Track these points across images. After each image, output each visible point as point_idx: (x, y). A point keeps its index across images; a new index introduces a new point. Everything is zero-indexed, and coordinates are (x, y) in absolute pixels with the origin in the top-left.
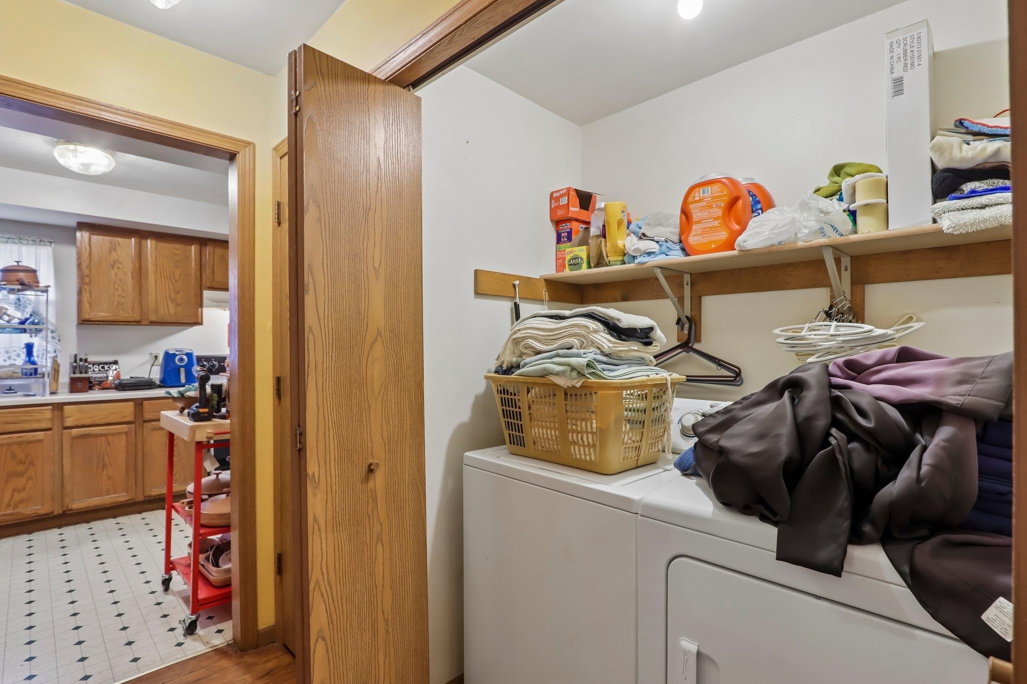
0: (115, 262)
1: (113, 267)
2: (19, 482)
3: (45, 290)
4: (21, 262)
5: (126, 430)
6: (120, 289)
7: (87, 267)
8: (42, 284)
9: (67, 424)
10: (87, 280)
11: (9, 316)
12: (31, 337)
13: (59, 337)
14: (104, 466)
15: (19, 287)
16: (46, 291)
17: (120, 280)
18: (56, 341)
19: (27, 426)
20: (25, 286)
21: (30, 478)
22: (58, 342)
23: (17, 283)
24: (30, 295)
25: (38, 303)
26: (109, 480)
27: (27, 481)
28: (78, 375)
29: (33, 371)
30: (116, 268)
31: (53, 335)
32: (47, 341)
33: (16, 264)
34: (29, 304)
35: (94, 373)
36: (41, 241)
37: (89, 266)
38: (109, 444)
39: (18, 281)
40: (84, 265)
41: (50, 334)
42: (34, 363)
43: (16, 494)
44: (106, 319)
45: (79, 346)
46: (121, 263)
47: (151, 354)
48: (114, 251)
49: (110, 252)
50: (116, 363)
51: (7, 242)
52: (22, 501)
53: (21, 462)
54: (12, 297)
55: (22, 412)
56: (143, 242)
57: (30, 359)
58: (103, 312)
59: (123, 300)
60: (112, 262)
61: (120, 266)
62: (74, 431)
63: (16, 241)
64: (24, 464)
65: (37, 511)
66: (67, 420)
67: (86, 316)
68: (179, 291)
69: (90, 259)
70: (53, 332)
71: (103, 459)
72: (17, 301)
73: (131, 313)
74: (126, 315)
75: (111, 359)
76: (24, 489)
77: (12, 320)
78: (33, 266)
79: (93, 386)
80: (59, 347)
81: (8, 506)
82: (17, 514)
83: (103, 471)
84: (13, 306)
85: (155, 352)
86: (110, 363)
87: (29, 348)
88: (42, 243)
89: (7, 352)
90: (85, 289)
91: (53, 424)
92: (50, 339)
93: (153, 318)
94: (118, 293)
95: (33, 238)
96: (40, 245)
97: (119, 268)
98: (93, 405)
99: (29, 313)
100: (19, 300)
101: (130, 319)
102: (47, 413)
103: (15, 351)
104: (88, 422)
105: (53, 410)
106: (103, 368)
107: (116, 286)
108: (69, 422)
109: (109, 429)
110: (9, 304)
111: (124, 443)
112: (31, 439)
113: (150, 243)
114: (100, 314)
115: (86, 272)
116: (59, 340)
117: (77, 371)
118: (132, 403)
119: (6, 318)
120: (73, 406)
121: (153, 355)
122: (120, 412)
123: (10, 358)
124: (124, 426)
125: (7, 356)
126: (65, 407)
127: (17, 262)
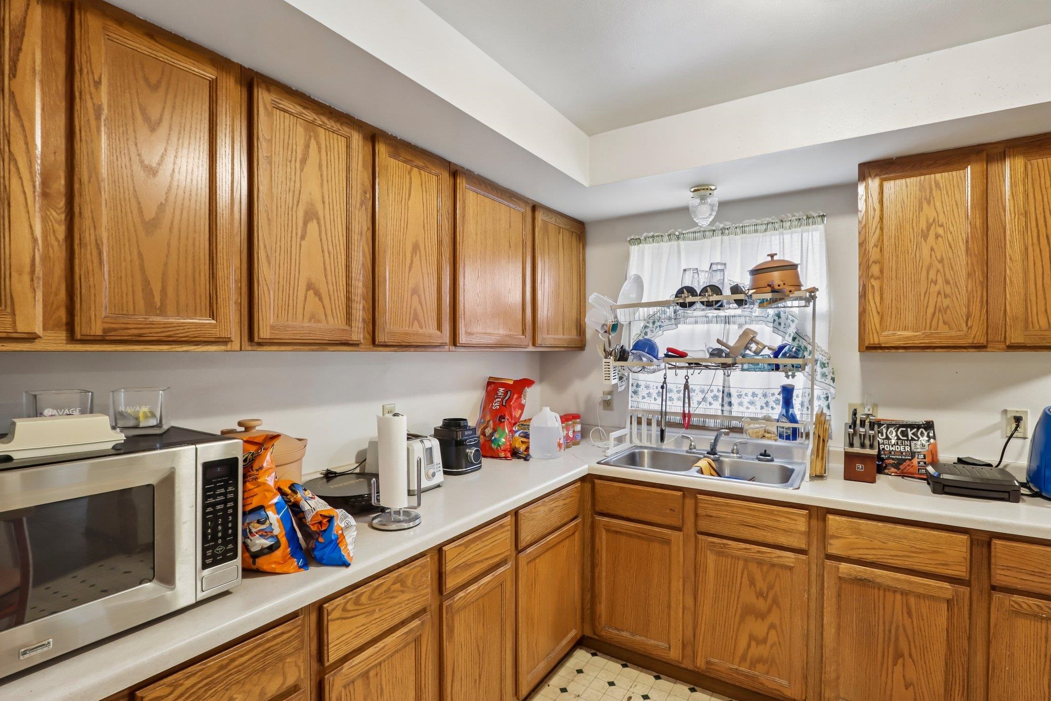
0: (929, 227)
1: (925, 236)
2: (759, 628)
3: (811, 296)
4: (776, 254)
5: (949, 595)
6: (940, 281)
7: (876, 246)
8: (807, 284)
9: (833, 551)
10: (875, 269)
11: (757, 343)
12: (787, 377)
13: (833, 373)
14: (898, 655)
15: (769, 296)
16: (813, 298)
17: (941, 261)
18: (829, 381)
19: (770, 537)
20: (778, 295)
21: (772, 626)
22: (832, 383)
23: (769, 289)
24: (793, 307)
25: (803, 318)
26: (907, 688)
27: (769, 629)
28: (857, 449)
29: (790, 432)
30: (931, 238)
31: (825, 370)
32: (813, 381)
33: (771, 259)
34: (793, 321)
35: (891, 442)
36: (808, 218)
37: (880, 244)
38: (910, 614)
39: (769, 286)
40: (873, 240)
41: (818, 368)
42: (793, 419)
43: (754, 645)
44: (910, 343)
45: (865, 391)
46: (942, 226)
47: (1007, 410)
48: (929, 202)
49: (921, 208)
50: (929, 426)
51: (766, 230)
52: (760, 660)
53: (760, 594)
54: (771, 312)
55: (764, 511)
56: (994, 168)
57: (787, 411)
58: (905, 329)
59: (946, 302)
60: (925, 229)
61: (940, 231)
62: (844, 566)
63: (777, 226)
64: (765, 598)
65: (781, 689)
66: (831, 541)
67: (874, 339)
69: (882, 229)
70: (823, 365)
71: (897, 639)
72: (776, 318)
73: (965, 328)
74: (953, 333)
75: (920, 417)
76: (764, 641)
77: (762, 350)
78: (796, 261)
79: (885, 468)
80: (832, 390)
81: (743, 658)
82: (753, 678)
83: (895, 664)
84: (771, 325)
85: (1015, 408)
86: (918, 427)
87: (787, 393)
88: (811, 220)
89: (765, 395)
90: (873, 287)
91: (809, 544)
92: (818, 377)
93: (1016, 337)
94: (934, 289)
95: (799, 217)
96: (808, 224)
97: (937, 236)
98: (880, 524)
99: (790, 337)
100: (779, 316)
101: (962, 342)
102: (800, 523)
103: (773, 394)
104: (870, 556)
105: (810, 516)
106: (904, 434)
107: (932, 275)
108: (835, 548)
109: (910, 583)
110: (766, 322)
111: (942, 621)
112: (776, 561)
114: (899, 333)
115: (874, 254)
116: (833, 379)
117: (857, 441)
118: (964, 537)
119: (754, 346)
120: (844, 519)
121: (1010, 415)
122: (934, 552)
123: (767, 403)
124: (946, 585)
125: (764, 400)
126: (830, 517)
127: (772, 256)
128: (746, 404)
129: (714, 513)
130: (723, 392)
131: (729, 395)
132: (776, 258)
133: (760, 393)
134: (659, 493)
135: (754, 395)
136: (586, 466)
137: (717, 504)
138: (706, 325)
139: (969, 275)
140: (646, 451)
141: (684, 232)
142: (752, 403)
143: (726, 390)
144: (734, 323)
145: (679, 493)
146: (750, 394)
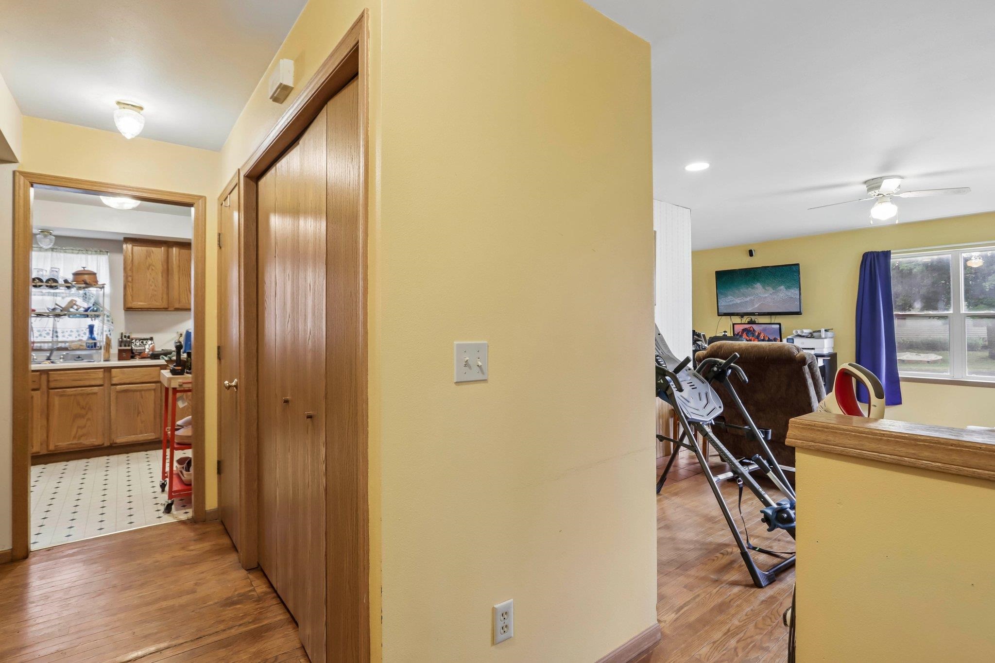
0: (149, 266)
1: (148, 269)
2: (81, 422)
3: (102, 287)
4: (86, 267)
5: (154, 388)
6: (153, 285)
7: (130, 270)
8: (100, 282)
9: (114, 382)
10: (130, 279)
11: (77, 306)
12: (92, 320)
13: (112, 320)
14: (139, 413)
15: (84, 285)
16: (103, 287)
17: (153, 278)
18: (110, 323)
19: (87, 383)
20: (88, 285)
21: (88, 419)
22: (111, 324)
23: (83, 282)
24: (93, 290)
25: (98, 296)
26: (142, 423)
27: (87, 421)
28: (123, 348)
29: (93, 345)
30: (150, 270)
31: (109, 319)
32: (103, 323)
33: (83, 269)
34: (93, 297)
35: (136, 346)
36: (100, 251)
37: (131, 270)
38: (142, 398)
39: (83, 281)
40: (129, 268)
41: (106, 318)
42: (94, 339)
43: (79, 430)
44: (143, 307)
45: (127, 327)
46: (153, 266)
47: (178, 332)
48: (149, 257)
49: (146, 258)
50: (151, 339)
51: (78, 253)
52: (83, 435)
53: (83, 408)
54: (81, 292)
55: (84, 373)
56: (170, 250)
57: (91, 336)
58: (141, 302)
59: (155, 293)
61: (153, 268)
62: (118, 387)
63: (84, 252)
64: (84, 409)
65: (93, 443)
66: (113, 379)
67: (130, 305)
69: (132, 264)
70: (108, 316)
71: (138, 407)
72: (84, 295)
73: (161, 302)
74: (157, 304)
75: (148, 336)
76: (85, 427)
77: (79, 309)
78: (95, 271)
79: (135, 356)
80: (112, 327)
81: (75, 437)
82: (81, 443)
83: (138, 416)
84: (82, 298)
85: (180, 331)
86: (147, 339)
87: (91, 328)
88: (101, 253)
89: (78, 331)
90: (129, 286)
91: (104, 382)
92: (105, 322)
93: (177, 306)
94: (152, 288)
95: (95, 249)
96: (100, 254)
97: (153, 270)
99: (92, 303)
100: (85, 294)
101: (160, 307)
102: (100, 374)
103: (82, 330)
104: (128, 381)
105: (104, 371)
106: (142, 342)
107: (151, 282)
108: (115, 381)
109: (142, 387)
110: (79, 297)
111: (152, 397)
112: (90, 392)
113: (175, 250)
114: (139, 303)
115: (130, 273)
116: (112, 323)
117: (123, 344)
119: (75, 307)
120: (118, 370)
121: (179, 333)
122: (150, 374)
123: (79, 335)
124: (154, 384)
125: (77, 334)
126: (113, 370)
127: (84, 268)
128: (67, 336)
129: (59, 378)
130: (53, 331)
131: (57, 332)
132: (85, 269)
133: (74, 330)
138: (41, 297)
139: (162, 285)
142: (70, 335)
143: (55, 330)
144: (59, 296)
145: (38, 373)
146: (69, 331)
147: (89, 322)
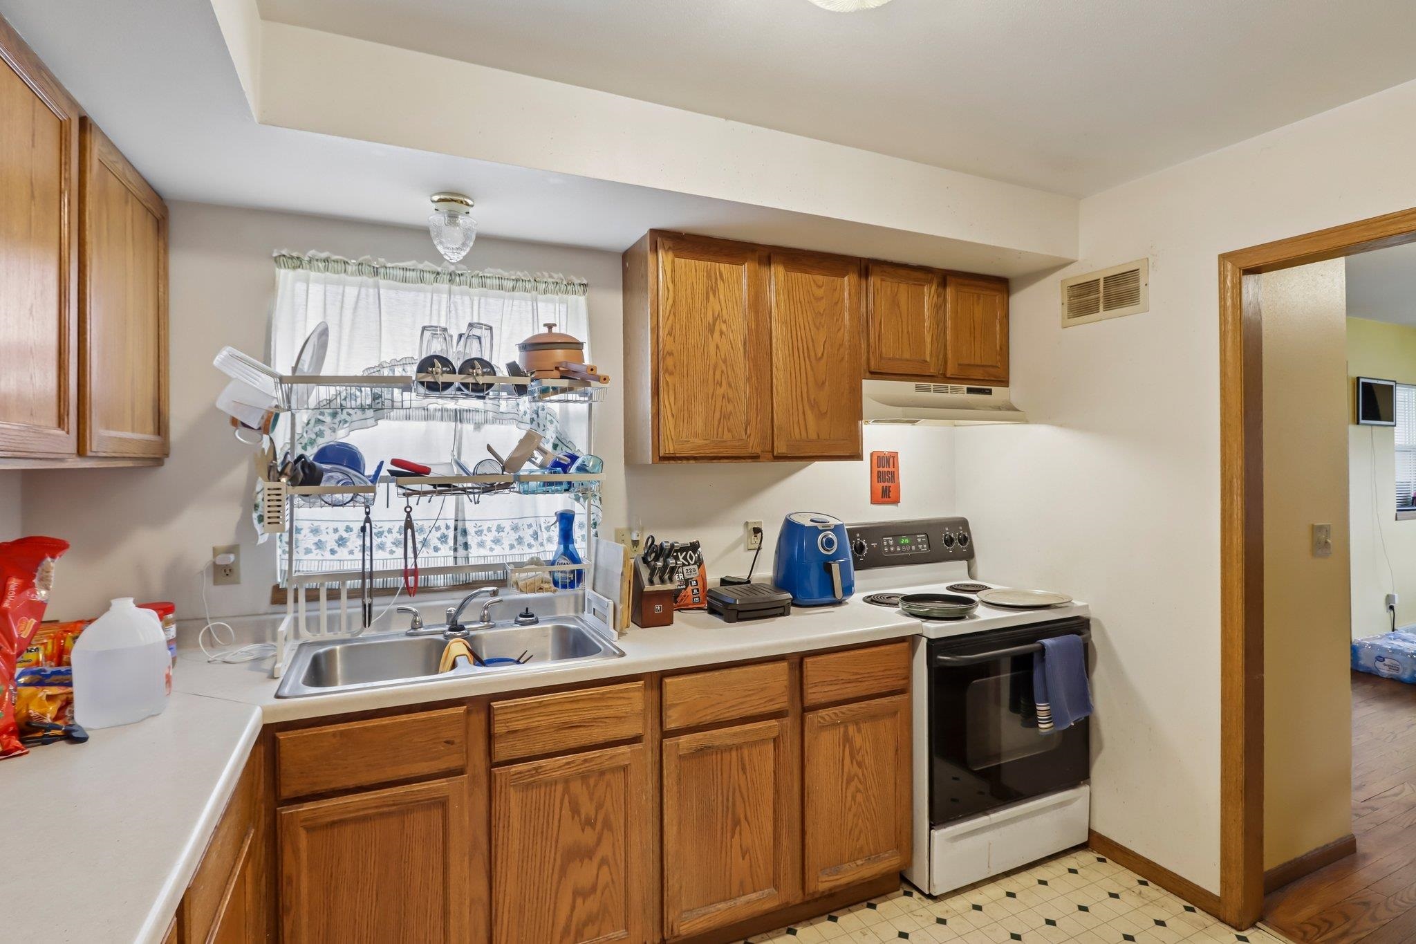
0: (715, 320)
1: (712, 331)
2: (586, 874)
4: (555, 325)
5: (774, 733)
6: (724, 383)
7: (670, 334)
9: (670, 725)
10: (669, 362)
13: (599, 492)
14: (736, 823)
17: (725, 361)
18: (597, 502)
19: (598, 734)
21: (603, 863)
23: (556, 373)
26: (743, 857)
27: (599, 869)
28: (657, 587)
29: (572, 576)
30: (717, 334)
33: (545, 330)
34: (551, 422)
36: (568, 283)
38: (744, 769)
39: (557, 368)
40: (667, 326)
42: (574, 559)
43: (579, 901)
44: (700, 452)
45: (631, 513)
46: (724, 322)
47: (747, 523)
48: (713, 293)
49: (708, 298)
50: (694, 547)
51: (513, 289)
52: (589, 920)
53: (589, 823)
54: (529, 407)
55: (590, 699)
57: (566, 548)
58: (697, 436)
59: (730, 408)
60: (711, 323)
61: (724, 327)
62: (683, 739)
63: (528, 286)
64: (593, 826)
66: (670, 713)
67: (669, 448)
68: (824, 383)
69: (675, 314)
71: (734, 805)
72: (535, 416)
73: (745, 437)
74: (736, 442)
75: (684, 539)
76: (593, 889)
80: (600, 514)
81: (565, 932)
83: (733, 836)
84: (527, 426)
85: (753, 520)
86: (692, 548)
87: (566, 520)
88: (570, 288)
89: (515, 528)
90: (667, 383)
91: (645, 725)
93: (781, 449)
94: (720, 391)
95: (557, 276)
96: (567, 292)
97: (722, 333)
98: (717, 673)
99: (552, 441)
100: (537, 413)
101: (741, 452)
102: (636, 697)
103: (529, 526)
104: (708, 716)
105: (646, 690)
107: (718, 373)
108: (673, 719)
111: (770, 763)
112: (607, 765)
113: (777, 275)
114: (693, 441)
115: (668, 343)
116: (600, 500)
118: (784, 665)
121: (751, 527)
122: (763, 689)
123: (520, 540)
124: (774, 722)
125: (514, 536)
126: (667, 681)
127: (550, 326)
128: (489, 544)
129: (520, 725)
130: (456, 529)
131: (465, 532)
132: (554, 330)
133: (507, 525)
134: (423, 720)
135: (500, 529)
136: (257, 712)
137: (525, 708)
138: (423, 424)
139: (749, 379)
140: (338, 647)
141: (389, 265)
142: (497, 541)
143: (460, 525)
144: (469, 421)
145: (461, 710)
146: (494, 529)
147: (560, 502)
